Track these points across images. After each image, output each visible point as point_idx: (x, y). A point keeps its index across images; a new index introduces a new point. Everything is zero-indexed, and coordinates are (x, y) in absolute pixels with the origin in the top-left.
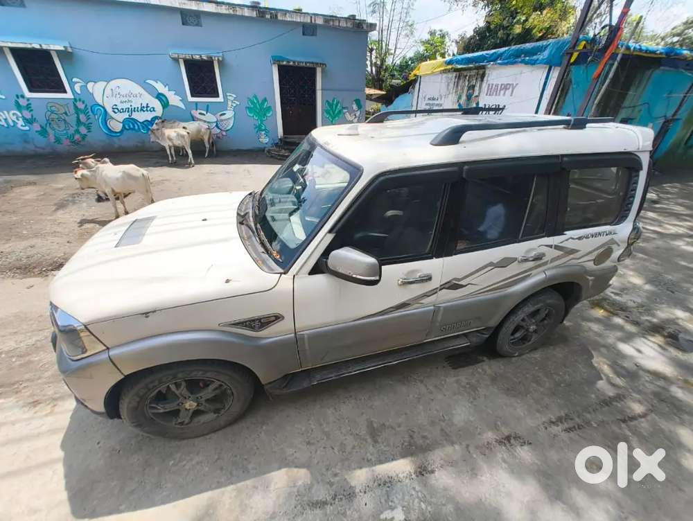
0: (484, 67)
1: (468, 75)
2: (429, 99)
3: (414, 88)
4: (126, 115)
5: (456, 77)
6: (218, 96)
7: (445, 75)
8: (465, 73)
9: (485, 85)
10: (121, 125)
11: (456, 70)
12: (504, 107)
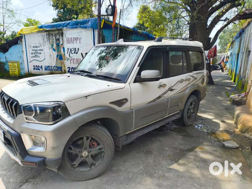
0: (61, 30)
1: (54, 33)
2: (34, 47)
5: (47, 35)
7: (40, 34)
8: (52, 33)
9: (65, 39)
11: (46, 31)
12: (78, 49)
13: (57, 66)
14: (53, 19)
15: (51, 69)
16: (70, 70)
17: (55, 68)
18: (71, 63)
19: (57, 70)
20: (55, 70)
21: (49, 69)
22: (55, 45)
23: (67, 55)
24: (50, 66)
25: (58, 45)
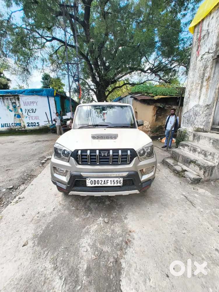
0: (18, 96)
12: (36, 110)
13: (15, 122)
15: (9, 125)
16: (30, 125)
17: (13, 125)
18: (30, 119)
19: (16, 126)
20: (13, 126)
21: (7, 126)
22: (11, 108)
23: (25, 114)
24: (8, 124)
25: (15, 107)
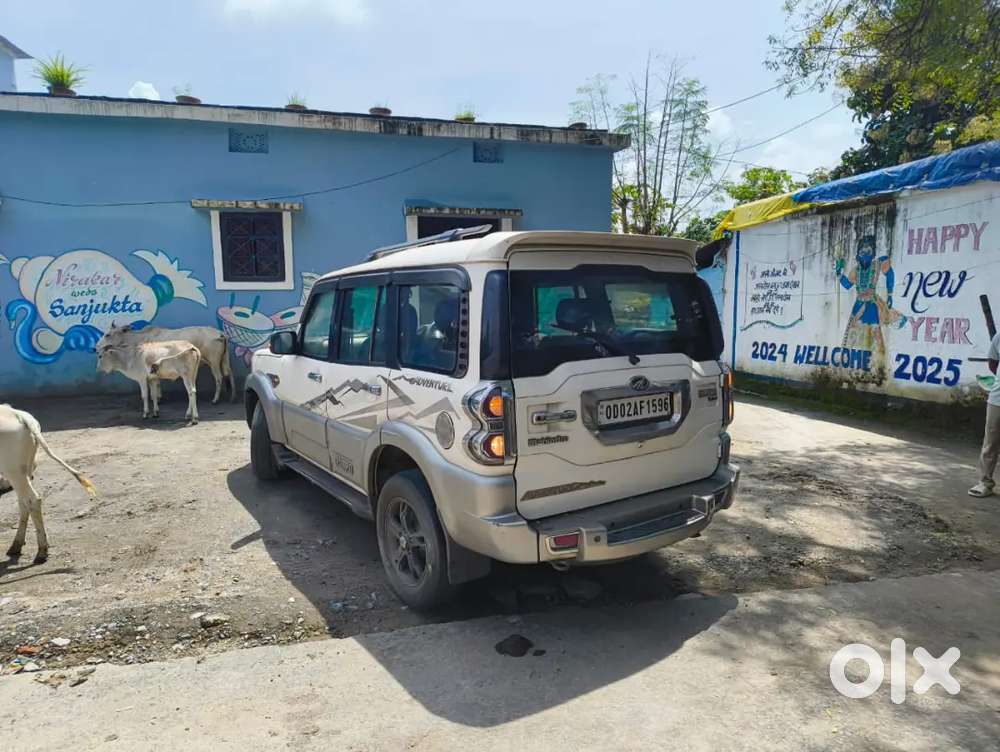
0: (890, 198)
1: (855, 216)
2: (765, 274)
3: (724, 255)
4: (77, 320)
5: (823, 224)
6: (282, 278)
7: (795, 224)
8: (846, 215)
9: (901, 234)
10: (61, 340)
11: (821, 211)
12: (963, 276)
13: (848, 346)
14: (847, 153)
15: (820, 358)
16: (909, 370)
17: (838, 356)
18: (915, 338)
19: (846, 366)
20: (837, 365)
21: (812, 359)
22: (852, 264)
23: (901, 305)
24: (819, 348)
25: (865, 264)
